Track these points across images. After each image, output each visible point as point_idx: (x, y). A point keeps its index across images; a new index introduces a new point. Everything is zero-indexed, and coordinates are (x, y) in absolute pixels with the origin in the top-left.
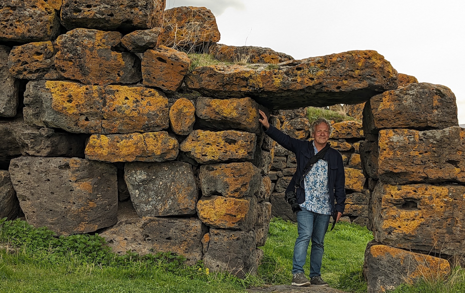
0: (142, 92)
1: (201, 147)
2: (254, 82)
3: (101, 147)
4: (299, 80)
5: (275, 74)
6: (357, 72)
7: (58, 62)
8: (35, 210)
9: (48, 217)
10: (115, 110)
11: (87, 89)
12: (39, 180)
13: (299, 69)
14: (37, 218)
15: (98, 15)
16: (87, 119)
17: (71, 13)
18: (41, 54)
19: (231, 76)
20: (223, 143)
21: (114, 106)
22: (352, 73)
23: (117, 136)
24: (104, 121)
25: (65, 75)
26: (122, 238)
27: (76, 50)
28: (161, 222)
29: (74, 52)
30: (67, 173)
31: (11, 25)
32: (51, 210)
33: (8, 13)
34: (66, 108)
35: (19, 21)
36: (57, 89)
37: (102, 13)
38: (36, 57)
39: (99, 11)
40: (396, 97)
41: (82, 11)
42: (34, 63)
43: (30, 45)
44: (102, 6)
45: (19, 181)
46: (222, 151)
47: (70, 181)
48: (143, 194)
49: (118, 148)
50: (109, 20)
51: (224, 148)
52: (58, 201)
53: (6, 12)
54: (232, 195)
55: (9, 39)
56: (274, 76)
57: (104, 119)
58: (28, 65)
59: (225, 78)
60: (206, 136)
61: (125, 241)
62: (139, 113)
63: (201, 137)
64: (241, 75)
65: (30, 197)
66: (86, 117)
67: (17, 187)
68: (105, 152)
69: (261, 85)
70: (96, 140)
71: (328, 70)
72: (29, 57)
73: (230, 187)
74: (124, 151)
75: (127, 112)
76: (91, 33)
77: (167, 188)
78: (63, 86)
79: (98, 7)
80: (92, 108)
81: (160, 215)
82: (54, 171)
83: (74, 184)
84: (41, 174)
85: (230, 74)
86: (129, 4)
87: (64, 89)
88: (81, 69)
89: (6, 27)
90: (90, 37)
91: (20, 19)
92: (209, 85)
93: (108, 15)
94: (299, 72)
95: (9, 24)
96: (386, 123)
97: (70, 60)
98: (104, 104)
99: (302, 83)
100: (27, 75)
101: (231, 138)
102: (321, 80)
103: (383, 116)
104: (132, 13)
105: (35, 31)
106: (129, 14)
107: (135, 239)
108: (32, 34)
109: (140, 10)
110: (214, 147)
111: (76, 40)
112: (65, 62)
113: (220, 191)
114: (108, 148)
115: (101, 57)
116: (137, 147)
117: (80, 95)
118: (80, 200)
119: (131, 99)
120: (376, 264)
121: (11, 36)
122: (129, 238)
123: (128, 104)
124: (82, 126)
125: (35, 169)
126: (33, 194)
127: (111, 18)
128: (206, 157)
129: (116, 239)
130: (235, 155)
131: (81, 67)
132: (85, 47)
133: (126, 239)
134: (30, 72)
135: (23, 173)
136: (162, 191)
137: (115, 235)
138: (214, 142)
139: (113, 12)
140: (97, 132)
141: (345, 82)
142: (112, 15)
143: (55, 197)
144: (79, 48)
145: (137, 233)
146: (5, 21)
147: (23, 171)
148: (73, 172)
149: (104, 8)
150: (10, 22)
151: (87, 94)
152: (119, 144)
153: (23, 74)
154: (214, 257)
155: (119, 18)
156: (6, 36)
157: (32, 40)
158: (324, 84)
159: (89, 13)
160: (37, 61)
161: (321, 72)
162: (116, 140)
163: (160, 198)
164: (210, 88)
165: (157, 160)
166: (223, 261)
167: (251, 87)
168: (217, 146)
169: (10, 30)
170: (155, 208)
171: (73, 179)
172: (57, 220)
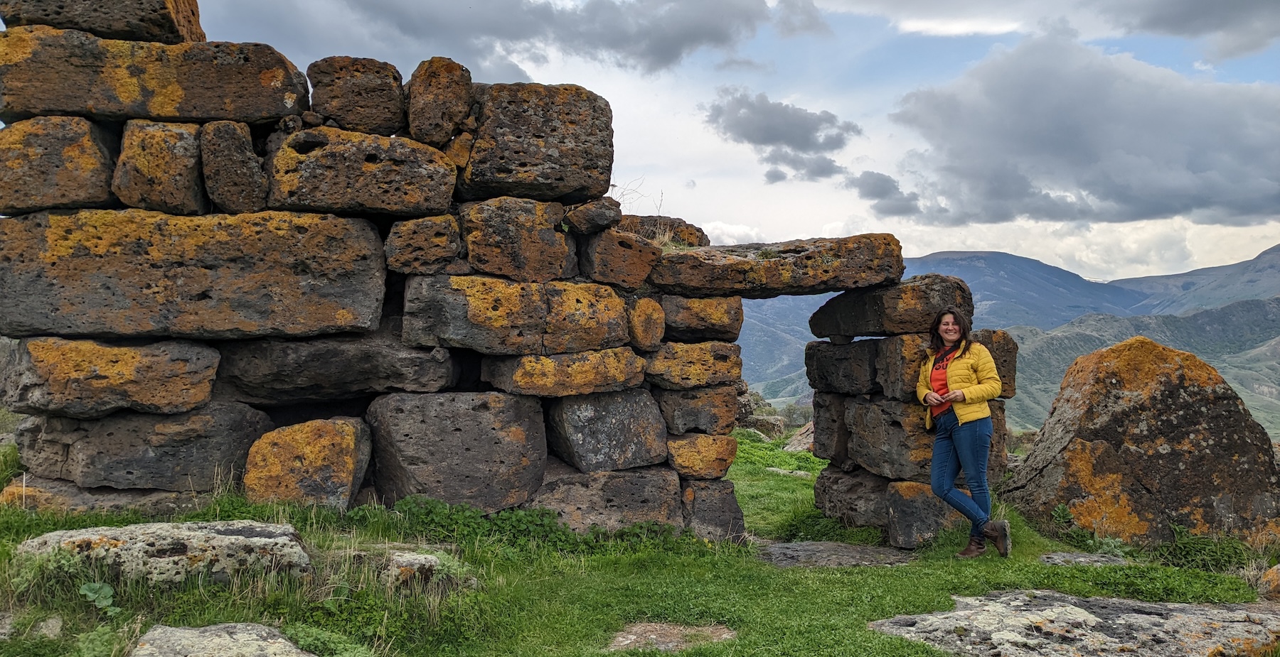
0: (598, 290)
1: (680, 367)
2: (755, 276)
3: (544, 374)
4: (811, 273)
5: (782, 265)
6: (876, 262)
7: (476, 249)
8: (441, 478)
9: (462, 488)
10: (565, 319)
11: (523, 289)
12: (443, 431)
13: (808, 258)
14: (445, 491)
15: (540, 179)
16: (520, 334)
17: (492, 173)
18: (443, 235)
19: (726, 268)
20: (712, 360)
21: (563, 314)
22: (871, 263)
23: (564, 357)
24: (546, 336)
25: (487, 268)
26: (573, 508)
27: (507, 230)
28: (627, 478)
29: (504, 234)
30: (487, 417)
31: (397, 189)
32: (467, 477)
33: (390, 171)
34: (491, 318)
35: (409, 184)
36: (475, 290)
37: (547, 177)
38: (437, 240)
39: (542, 173)
40: (923, 293)
41: (514, 172)
42: (433, 250)
43: (428, 221)
44: (547, 166)
45: (407, 435)
46: (710, 372)
47: (494, 429)
48: (589, 439)
49: (569, 376)
50: (557, 187)
51: (713, 368)
52: (479, 461)
53: (387, 168)
54: (722, 432)
55: (392, 211)
56: (781, 268)
57: (546, 332)
58: (423, 253)
59: (716, 271)
60: (687, 351)
61: (579, 511)
62: (598, 322)
63: (680, 353)
64: (740, 267)
65: (429, 458)
66: (521, 332)
67: (403, 444)
68: (549, 381)
69: (764, 281)
70: (534, 364)
71: (843, 260)
72: (426, 240)
73: (721, 421)
74: (579, 380)
75: (583, 321)
76: (529, 206)
77: (624, 429)
78: (484, 284)
79: (540, 167)
80: (532, 317)
81: (620, 467)
82: (466, 415)
83: (500, 433)
84: (444, 422)
85: (724, 265)
86: (586, 164)
87: (489, 290)
88: (514, 260)
89: (386, 192)
90: (528, 211)
91: (413, 180)
92: (692, 280)
93: (556, 179)
94: (809, 262)
95: (394, 188)
96: (909, 327)
97: (497, 245)
98: (549, 312)
99: (815, 276)
100: (420, 268)
101: (721, 353)
102: (838, 273)
103: (907, 318)
104: (589, 177)
105: (438, 200)
106: (587, 179)
107: (592, 507)
108: (432, 205)
109: (601, 174)
110: (698, 366)
111: (507, 215)
112: (488, 248)
113: (704, 428)
114: (555, 375)
115: (543, 240)
116: (597, 373)
117: (513, 298)
118: (511, 458)
119: (585, 302)
120: (908, 508)
121: (395, 208)
122: (584, 507)
123: (583, 310)
124: (514, 344)
125: (433, 413)
126: (432, 454)
127: (561, 184)
128: (688, 382)
129: (566, 510)
130: (727, 376)
131: (514, 257)
132: (520, 226)
133: (579, 508)
134: (425, 263)
135: (412, 421)
136: (616, 432)
137: (563, 505)
138: (698, 360)
139: (563, 176)
140: (534, 352)
141: (863, 275)
142: (561, 179)
143: (474, 456)
144: (511, 227)
145: (595, 499)
146: (386, 183)
147: (413, 418)
148: (496, 415)
149: (549, 168)
150: (395, 185)
151: (523, 296)
152: (570, 369)
153: (412, 267)
154: (703, 520)
155: (572, 184)
156: (388, 207)
157: (431, 212)
158: (841, 278)
159: (525, 175)
160: (438, 245)
161: (837, 263)
162: (565, 364)
163: (614, 443)
164: (693, 284)
165: (618, 389)
166: (716, 525)
167: (749, 282)
168: (703, 365)
169: (394, 197)
170: (610, 457)
171: (497, 425)
172: (479, 490)
